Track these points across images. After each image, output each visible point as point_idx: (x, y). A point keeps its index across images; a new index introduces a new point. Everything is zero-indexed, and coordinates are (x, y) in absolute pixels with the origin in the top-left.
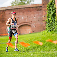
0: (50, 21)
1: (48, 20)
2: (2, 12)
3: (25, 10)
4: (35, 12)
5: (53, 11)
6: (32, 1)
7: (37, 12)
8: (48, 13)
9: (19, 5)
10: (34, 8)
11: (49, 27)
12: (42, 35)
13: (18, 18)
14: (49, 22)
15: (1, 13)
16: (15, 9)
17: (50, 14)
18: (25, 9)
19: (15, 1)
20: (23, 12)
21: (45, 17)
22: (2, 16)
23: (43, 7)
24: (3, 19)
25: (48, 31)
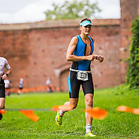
0: (138, 62)
1: (133, 59)
4: (102, 39)
6: (96, 10)
7: (107, 38)
8: (134, 42)
10: (100, 29)
11: (134, 75)
13: (61, 50)
15: (19, 36)
16: (52, 28)
17: (138, 45)
21: (125, 50)
22: (22, 43)
23: (122, 26)
24: (23, 51)
25: (131, 87)
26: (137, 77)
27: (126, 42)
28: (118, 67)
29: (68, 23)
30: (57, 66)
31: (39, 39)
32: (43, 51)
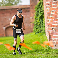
0: (38, 23)
1: (36, 22)
5: (41, 12)
8: (36, 15)
9: (6, 5)
11: (37, 29)
12: (30, 37)
14: (36, 24)
16: (2, 10)
17: (38, 16)
18: (13, 10)
19: (3, 2)
20: (11, 13)
21: (32, 18)
23: (31, 8)
25: (35, 34)
26: (38, 29)
27: (33, 15)
28: (29, 25)
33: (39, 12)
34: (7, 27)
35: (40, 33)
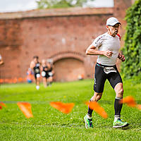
0: (132, 51)
1: (128, 48)
2: (14, 24)
3: (70, 21)
4: (95, 28)
7: (100, 27)
8: (128, 31)
9: (55, 7)
10: (93, 18)
11: (129, 65)
13: (53, 40)
14: (128, 54)
15: (11, 26)
16: (45, 17)
17: (132, 34)
18: (72, 18)
22: (13, 33)
23: (115, 15)
24: (15, 41)
26: (131, 67)
29: (60, 12)
30: (49, 56)
31: (31, 28)
32: (35, 41)
33: (137, 24)
34: (56, 58)
35: (137, 75)
